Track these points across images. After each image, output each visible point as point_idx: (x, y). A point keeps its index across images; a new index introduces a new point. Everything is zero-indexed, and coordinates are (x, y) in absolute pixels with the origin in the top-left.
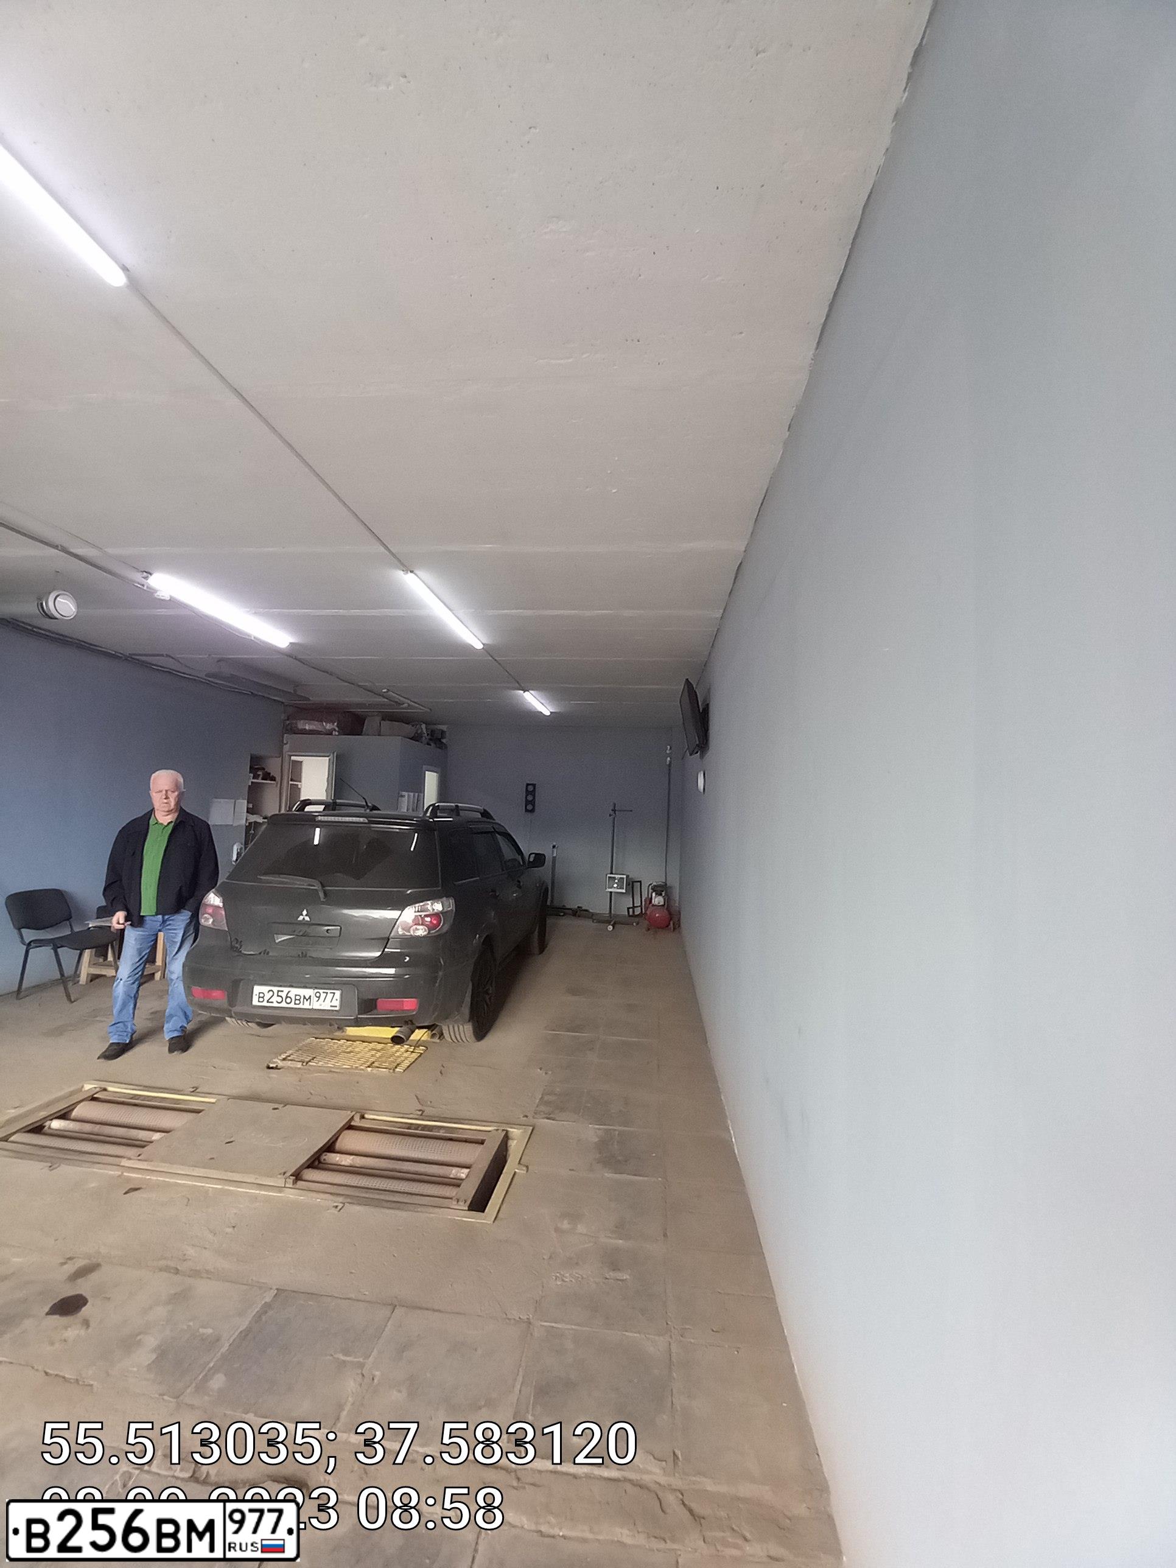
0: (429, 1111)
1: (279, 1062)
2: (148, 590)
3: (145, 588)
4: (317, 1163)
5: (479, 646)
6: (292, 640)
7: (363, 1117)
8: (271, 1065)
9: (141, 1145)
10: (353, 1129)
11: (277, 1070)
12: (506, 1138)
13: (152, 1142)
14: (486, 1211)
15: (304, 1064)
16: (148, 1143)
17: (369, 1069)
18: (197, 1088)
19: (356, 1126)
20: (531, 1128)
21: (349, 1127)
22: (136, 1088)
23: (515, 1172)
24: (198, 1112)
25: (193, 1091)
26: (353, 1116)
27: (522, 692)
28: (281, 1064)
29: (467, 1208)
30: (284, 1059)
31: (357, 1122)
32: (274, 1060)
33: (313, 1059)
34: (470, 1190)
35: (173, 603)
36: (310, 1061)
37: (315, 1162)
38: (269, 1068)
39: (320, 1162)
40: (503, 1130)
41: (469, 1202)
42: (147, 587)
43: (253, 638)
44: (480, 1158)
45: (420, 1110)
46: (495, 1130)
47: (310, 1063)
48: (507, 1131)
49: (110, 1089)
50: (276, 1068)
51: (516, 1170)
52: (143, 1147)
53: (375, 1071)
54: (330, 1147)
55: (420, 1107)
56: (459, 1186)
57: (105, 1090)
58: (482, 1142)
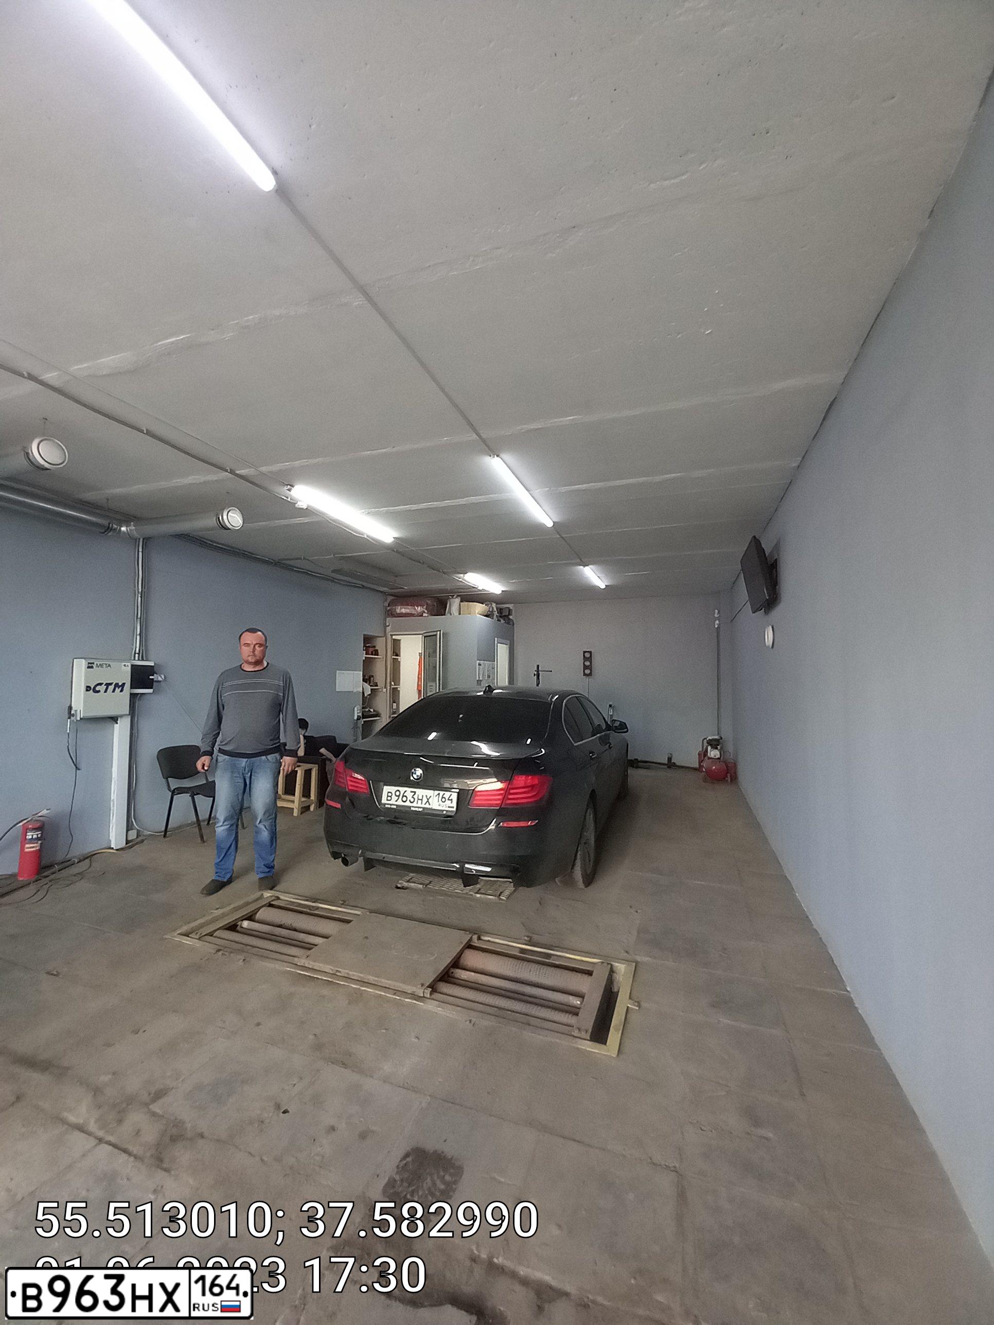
0: (536, 938)
1: (404, 883)
2: (291, 501)
3: (289, 500)
4: (446, 976)
5: (549, 524)
6: (396, 535)
7: (479, 938)
8: (399, 886)
9: (309, 947)
10: (474, 949)
11: (404, 890)
12: (612, 971)
13: (316, 945)
14: (608, 1044)
15: (424, 886)
16: (313, 946)
17: (478, 896)
18: (345, 902)
19: (476, 946)
20: (634, 964)
21: (469, 946)
22: (299, 897)
23: (628, 1007)
24: (348, 922)
25: (342, 904)
26: (471, 937)
27: (582, 567)
28: (406, 884)
29: (589, 1038)
30: (408, 881)
31: (476, 943)
32: (400, 882)
33: (430, 883)
34: (588, 1018)
35: (308, 512)
36: (428, 884)
37: (446, 977)
38: (397, 888)
39: (449, 976)
40: (608, 964)
41: (589, 1034)
42: (291, 499)
43: (366, 537)
44: (592, 988)
45: (528, 937)
46: (600, 962)
47: (428, 886)
48: (611, 965)
49: (282, 897)
50: (403, 888)
51: (630, 1006)
52: (310, 949)
53: (483, 896)
54: (456, 963)
55: (527, 934)
56: (577, 1014)
57: (278, 898)
58: (590, 973)
